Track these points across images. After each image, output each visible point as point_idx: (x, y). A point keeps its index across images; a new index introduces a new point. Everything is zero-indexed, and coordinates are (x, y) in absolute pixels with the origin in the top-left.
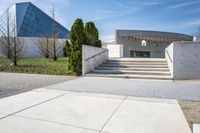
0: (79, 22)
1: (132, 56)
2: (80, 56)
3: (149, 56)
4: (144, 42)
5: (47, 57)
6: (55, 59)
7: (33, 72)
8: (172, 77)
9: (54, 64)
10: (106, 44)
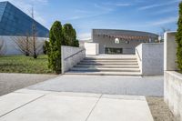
0: (58, 24)
1: (107, 52)
2: (59, 56)
3: (121, 53)
4: (117, 39)
5: (27, 55)
6: (35, 57)
7: (14, 71)
8: (141, 73)
9: (34, 62)
10: (83, 42)
